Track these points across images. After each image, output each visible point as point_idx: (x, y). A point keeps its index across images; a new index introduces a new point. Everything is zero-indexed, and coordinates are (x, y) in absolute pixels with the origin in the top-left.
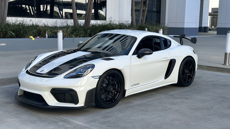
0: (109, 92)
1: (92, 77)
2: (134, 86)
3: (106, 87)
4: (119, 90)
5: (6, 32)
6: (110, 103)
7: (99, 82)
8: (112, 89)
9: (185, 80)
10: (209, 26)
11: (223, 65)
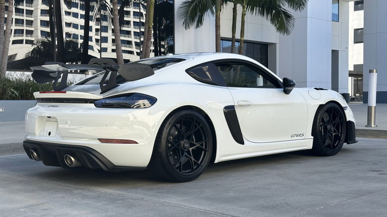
5: (4, 90)
11: (366, 126)
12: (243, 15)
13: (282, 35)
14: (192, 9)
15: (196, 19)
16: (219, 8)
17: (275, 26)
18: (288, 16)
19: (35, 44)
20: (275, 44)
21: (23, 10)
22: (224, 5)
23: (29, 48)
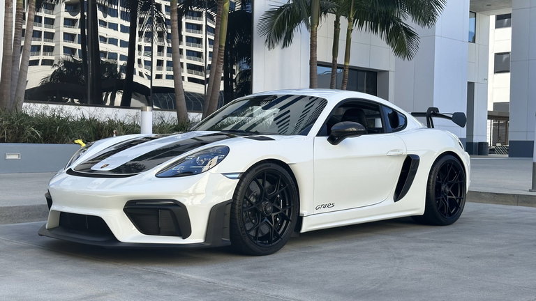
0: (263, 216)
1: (224, 174)
2: (323, 210)
3: (256, 202)
4: (287, 214)
5: (22, 129)
6: (266, 244)
7: (240, 189)
8: (269, 209)
9: (442, 209)
10: (488, 141)
11: (530, 191)
12: (349, 31)
13: (400, 60)
14: (278, 21)
15: (284, 35)
16: (316, 21)
17: (392, 47)
18: (410, 34)
19: (55, 65)
20: (386, 72)
21: (41, 17)
22: (323, 17)
23: (48, 71)
